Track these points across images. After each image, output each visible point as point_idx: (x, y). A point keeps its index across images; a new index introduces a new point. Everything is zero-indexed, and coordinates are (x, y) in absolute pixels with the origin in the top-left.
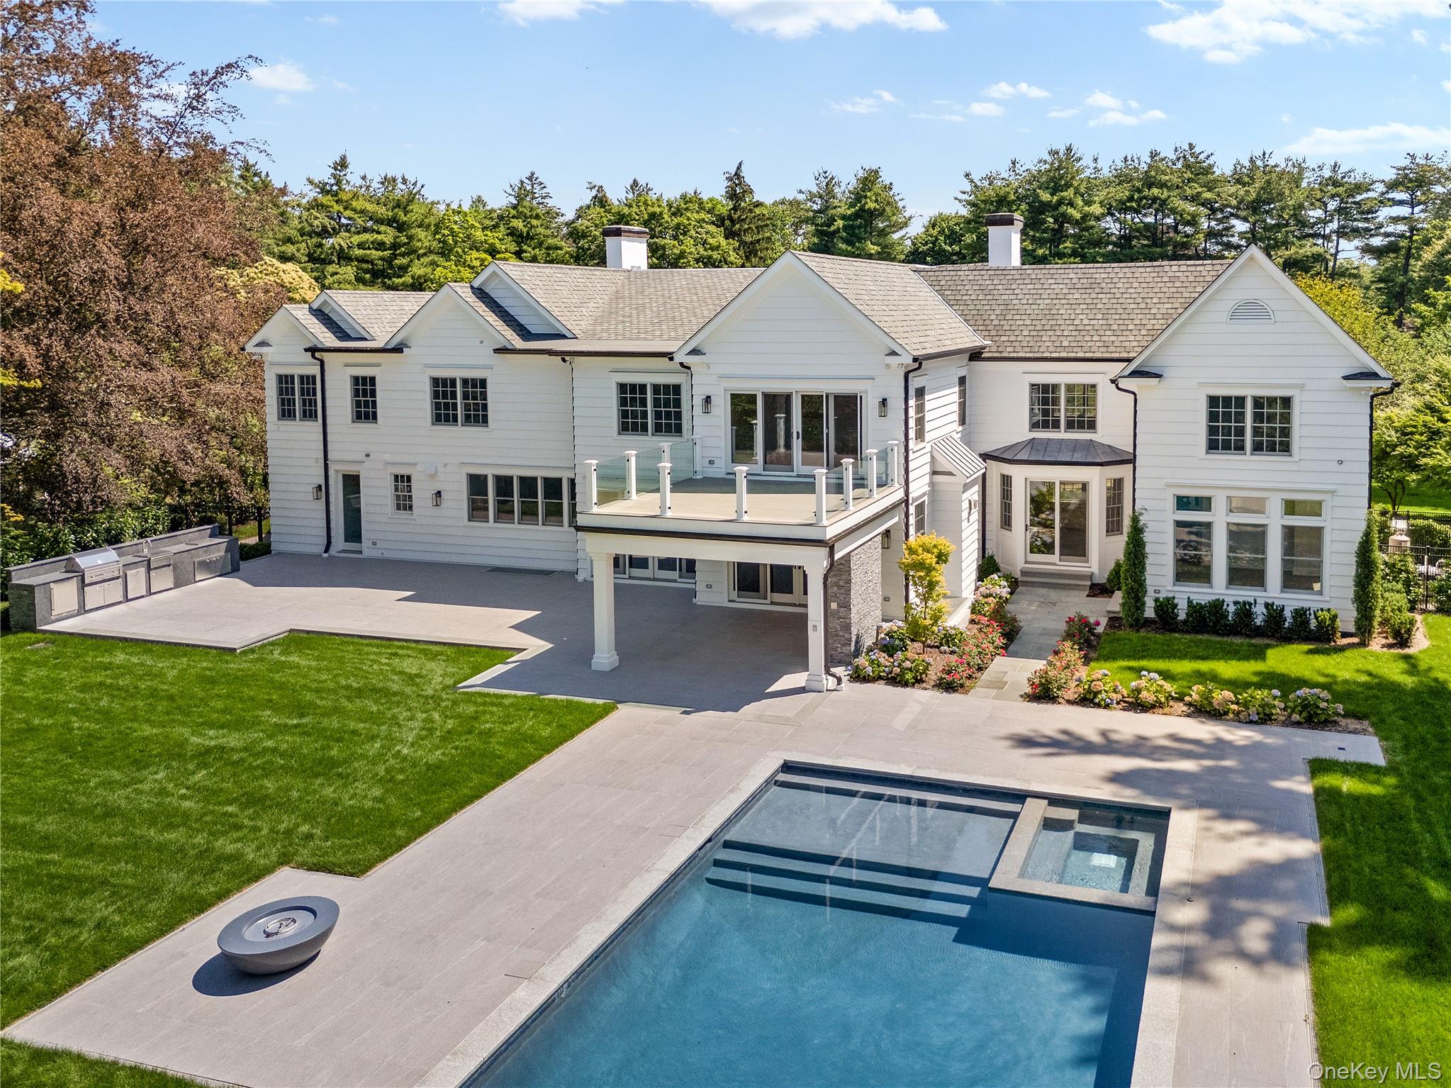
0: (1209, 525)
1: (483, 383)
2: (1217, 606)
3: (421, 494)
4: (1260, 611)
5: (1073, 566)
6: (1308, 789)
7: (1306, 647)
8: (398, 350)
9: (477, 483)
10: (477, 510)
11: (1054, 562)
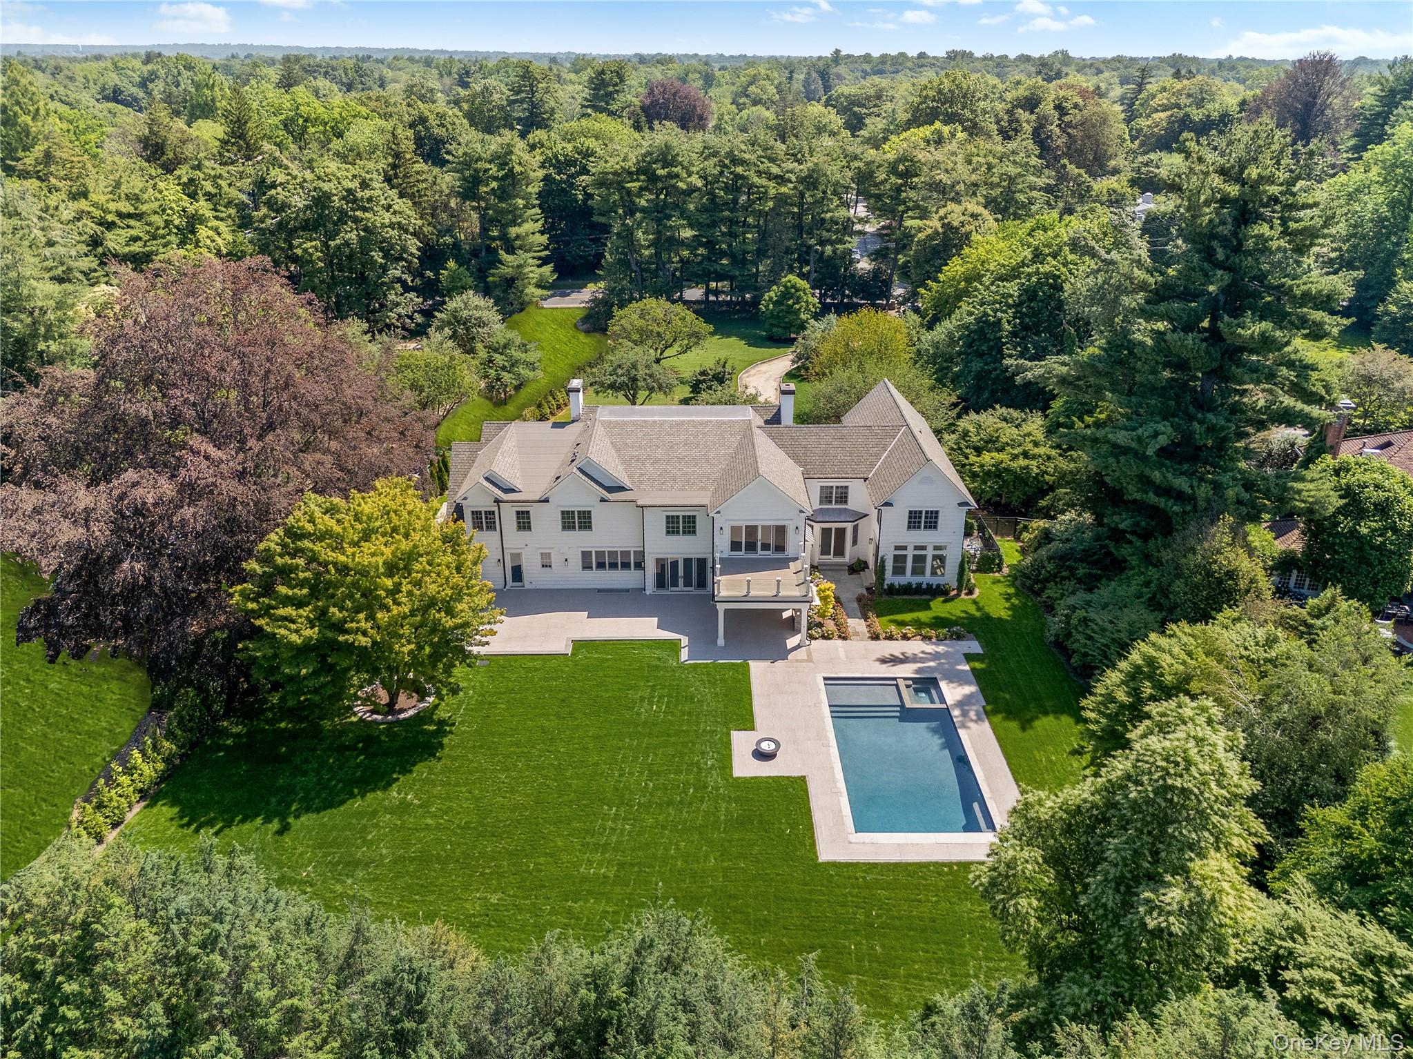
0: (905, 556)
1: (589, 512)
2: (910, 584)
3: (556, 561)
4: (924, 586)
5: (839, 560)
6: (967, 668)
7: (942, 599)
8: (547, 501)
9: (586, 555)
10: (587, 567)
11: (831, 558)
